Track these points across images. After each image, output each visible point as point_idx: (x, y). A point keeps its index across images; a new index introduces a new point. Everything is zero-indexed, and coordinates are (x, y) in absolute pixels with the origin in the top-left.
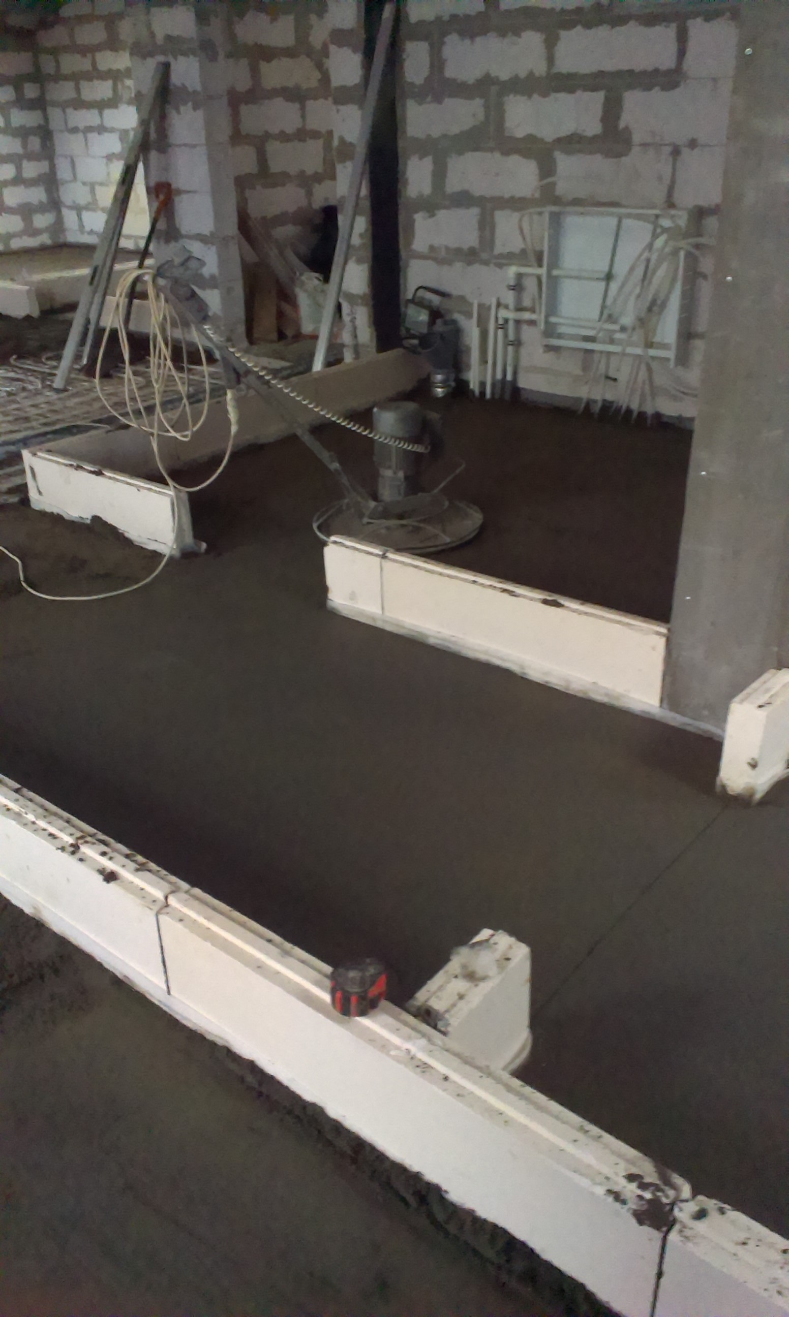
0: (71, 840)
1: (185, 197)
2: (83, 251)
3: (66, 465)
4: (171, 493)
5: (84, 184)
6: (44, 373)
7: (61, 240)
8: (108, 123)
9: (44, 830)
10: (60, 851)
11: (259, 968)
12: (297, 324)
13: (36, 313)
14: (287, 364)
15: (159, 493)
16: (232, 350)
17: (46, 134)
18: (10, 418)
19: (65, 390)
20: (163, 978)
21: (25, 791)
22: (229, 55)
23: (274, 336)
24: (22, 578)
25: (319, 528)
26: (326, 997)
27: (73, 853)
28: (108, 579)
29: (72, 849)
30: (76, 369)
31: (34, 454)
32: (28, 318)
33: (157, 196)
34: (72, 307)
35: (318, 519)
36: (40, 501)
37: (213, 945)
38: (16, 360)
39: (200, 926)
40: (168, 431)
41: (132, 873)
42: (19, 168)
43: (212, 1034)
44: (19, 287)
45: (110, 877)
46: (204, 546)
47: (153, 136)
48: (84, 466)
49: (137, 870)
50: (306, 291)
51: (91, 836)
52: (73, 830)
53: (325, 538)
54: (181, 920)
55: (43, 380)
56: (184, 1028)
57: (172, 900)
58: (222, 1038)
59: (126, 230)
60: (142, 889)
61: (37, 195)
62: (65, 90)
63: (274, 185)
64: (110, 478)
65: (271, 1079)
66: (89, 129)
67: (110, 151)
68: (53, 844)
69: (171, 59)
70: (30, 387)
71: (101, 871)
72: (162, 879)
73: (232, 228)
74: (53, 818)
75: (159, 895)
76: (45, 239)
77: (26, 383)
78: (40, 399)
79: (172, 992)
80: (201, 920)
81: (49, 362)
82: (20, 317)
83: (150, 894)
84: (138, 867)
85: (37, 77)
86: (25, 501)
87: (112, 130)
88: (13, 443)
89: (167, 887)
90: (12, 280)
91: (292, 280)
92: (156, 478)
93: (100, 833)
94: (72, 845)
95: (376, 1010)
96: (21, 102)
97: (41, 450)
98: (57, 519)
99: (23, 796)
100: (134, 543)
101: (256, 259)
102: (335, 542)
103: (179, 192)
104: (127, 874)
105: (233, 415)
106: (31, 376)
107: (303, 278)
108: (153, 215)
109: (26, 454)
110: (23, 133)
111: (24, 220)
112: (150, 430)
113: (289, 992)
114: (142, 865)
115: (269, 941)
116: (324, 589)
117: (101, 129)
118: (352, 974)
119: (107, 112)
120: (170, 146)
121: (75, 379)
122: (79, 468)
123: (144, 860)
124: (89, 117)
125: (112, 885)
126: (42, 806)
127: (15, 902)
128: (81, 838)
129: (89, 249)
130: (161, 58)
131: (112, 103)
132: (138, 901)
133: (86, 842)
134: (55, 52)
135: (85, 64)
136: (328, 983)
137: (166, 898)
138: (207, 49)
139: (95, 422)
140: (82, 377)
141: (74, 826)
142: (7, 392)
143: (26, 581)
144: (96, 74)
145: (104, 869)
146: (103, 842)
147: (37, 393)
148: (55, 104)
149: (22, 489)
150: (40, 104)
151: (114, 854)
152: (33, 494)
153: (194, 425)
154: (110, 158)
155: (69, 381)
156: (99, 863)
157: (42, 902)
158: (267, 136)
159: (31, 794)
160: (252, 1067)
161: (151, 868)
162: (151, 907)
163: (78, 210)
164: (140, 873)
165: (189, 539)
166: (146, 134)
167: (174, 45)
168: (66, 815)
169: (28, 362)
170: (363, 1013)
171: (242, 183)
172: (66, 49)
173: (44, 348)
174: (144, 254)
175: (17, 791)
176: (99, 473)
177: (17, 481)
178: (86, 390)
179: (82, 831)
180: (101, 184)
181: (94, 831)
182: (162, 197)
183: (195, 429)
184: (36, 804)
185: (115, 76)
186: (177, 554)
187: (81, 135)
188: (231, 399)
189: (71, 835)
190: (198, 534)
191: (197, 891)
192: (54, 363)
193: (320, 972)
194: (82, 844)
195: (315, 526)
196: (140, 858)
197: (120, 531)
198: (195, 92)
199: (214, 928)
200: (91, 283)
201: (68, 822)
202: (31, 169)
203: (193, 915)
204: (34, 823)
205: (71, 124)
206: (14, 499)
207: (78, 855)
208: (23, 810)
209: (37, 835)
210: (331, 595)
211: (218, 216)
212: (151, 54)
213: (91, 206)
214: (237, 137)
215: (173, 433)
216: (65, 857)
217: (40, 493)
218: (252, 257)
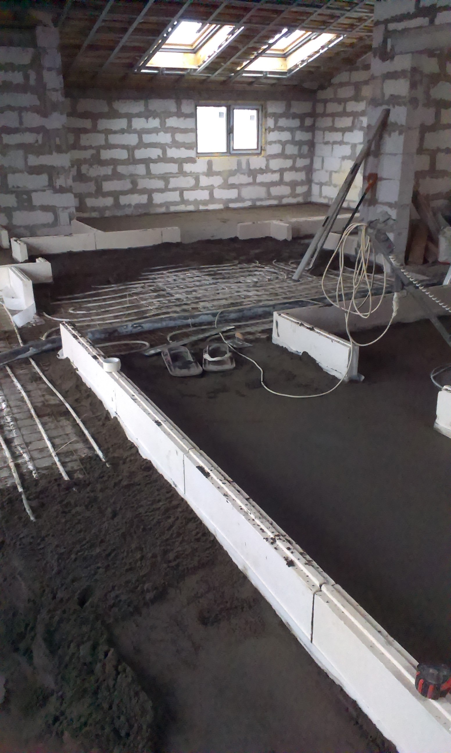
0: (272, 536)
1: (383, 182)
2: (323, 207)
3: (296, 323)
4: (351, 346)
5: (327, 171)
6: (289, 270)
7: (309, 200)
8: (345, 140)
9: (259, 525)
10: (265, 540)
11: (372, 647)
12: (436, 255)
13: (290, 239)
14: (427, 278)
15: (343, 344)
16: (402, 271)
17: (312, 144)
18: (268, 293)
19: (298, 281)
20: (310, 632)
21: (251, 500)
22: (425, 105)
23: (421, 261)
24: (262, 380)
25: (434, 378)
26: (413, 681)
27: (272, 543)
28: (307, 388)
29: (272, 541)
30: (306, 270)
31: (280, 315)
32: (285, 241)
33: (368, 181)
34: (311, 236)
35: (435, 373)
36: (276, 339)
37: (345, 623)
38: (275, 262)
39: (338, 609)
40: (355, 311)
41: (302, 564)
42: (294, 162)
43: (333, 675)
44: (282, 224)
45: (291, 563)
46: (363, 377)
47: (373, 148)
48: (304, 324)
49: (306, 564)
50: (446, 237)
51: (283, 536)
52: (274, 530)
53: (439, 386)
54: (327, 602)
55: (288, 275)
56: (316, 665)
57: (324, 588)
58: (338, 680)
59: (348, 197)
60: (307, 576)
61: (301, 176)
62: (327, 122)
63: (437, 177)
64: (318, 333)
65: (365, 717)
66: (335, 143)
67: (344, 154)
68: (262, 535)
69: (391, 107)
70: (280, 277)
71: (286, 559)
72: (320, 573)
73: (408, 199)
74: (264, 520)
75: (317, 584)
76: (300, 199)
77: (279, 275)
78: (285, 284)
79: (313, 642)
80: (339, 605)
81: (292, 265)
82: (281, 240)
83: (311, 580)
84: (307, 562)
85: (313, 115)
86: (270, 338)
87: (347, 143)
88: (269, 306)
89: (322, 580)
90: (281, 220)
91: (439, 230)
92: (343, 336)
93: (287, 535)
94: (272, 538)
95: (444, 699)
96: (302, 128)
97: (283, 313)
98: (284, 350)
99: (250, 503)
100: (324, 370)
101: (418, 217)
102: (447, 390)
103: (382, 179)
104: (300, 564)
105: (395, 307)
106: (282, 271)
107: (445, 230)
108: (364, 191)
109: (275, 314)
110: (300, 144)
111: (291, 189)
112: (346, 310)
113: (388, 668)
114: (309, 561)
115: (379, 632)
116: (435, 417)
117: (341, 143)
118: (431, 671)
119: (347, 134)
120: (381, 154)
121: (304, 275)
122: (302, 325)
123: (311, 559)
124: (337, 136)
125: (291, 568)
126: (259, 512)
127: (234, 560)
128: (278, 536)
129: (326, 206)
130: (385, 107)
131: (350, 129)
132: (304, 582)
133: (280, 539)
134: (325, 102)
135: (339, 108)
136: (415, 672)
137: (321, 586)
138: (413, 102)
139: (312, 300)
140: (308, 274)
141: (274, 528)
142: (269, 279)
143: (263, 381)
144: (344, 114)
145: (287, 557)
146: (289, 542)
147: (283, 281)
148: (320, 129)
149: (270, 331)
150: (312, 129)
151: (294, 551)
152: (274, 335)
153: (372, 310)
154: (344, 158)
155: (301, 277)
156: (285, 553)
157: (250, 565)
158: (439, 150)
159: (254, 503)
160: (354, 703)
161: (313, 565)
162: (311, 588)
163: (321, 184)
164: (307, 566)
165: (355, 372)
166: (369, 148)
167: (395, 100)
168: (270, 519)
169: (282, 264)
170: (435, 698)
171: (419, 175)
172: (331, 100)
173: (290, 257)
174: (356, 210)
175: (247, 499)
176: (312, 329)
177: (267, 327)
178: (310, 282)
179: (279, 532)
180: (336, 172)
181: (285, 534)
182: (371, 181)
183: (372, 312)
184: (256, 509)
185: (355, 115)
186: (346, 380)
187: (330, 145)
188: (396, 298)
189: (273, 532)
190: (361, 370)
191: (338, 587)
192: (295, 266)
193: (411, 664)
194: (278, 539)
195: (432, 377)
196: (308, 557)
197: (317, 362)
198: (402, 126)
199: (347, 613)
200: (323, 226)
201: (271, 524)
202: (301, 163)
203: (335, 601)
204: (253, 520)
205: (326, 140)
206: (264, 336)
207: (275, 545)
208: (249, 512)
209: (255, 527)
210: (437, 421)
211: (401, 193)
212: (381, 105)
213: (329, 183)
214: (421, 151)
215: (358, 313)
216: (267, 544)
217: (278, 335)
218: (416, 216)
